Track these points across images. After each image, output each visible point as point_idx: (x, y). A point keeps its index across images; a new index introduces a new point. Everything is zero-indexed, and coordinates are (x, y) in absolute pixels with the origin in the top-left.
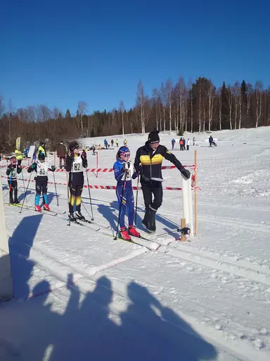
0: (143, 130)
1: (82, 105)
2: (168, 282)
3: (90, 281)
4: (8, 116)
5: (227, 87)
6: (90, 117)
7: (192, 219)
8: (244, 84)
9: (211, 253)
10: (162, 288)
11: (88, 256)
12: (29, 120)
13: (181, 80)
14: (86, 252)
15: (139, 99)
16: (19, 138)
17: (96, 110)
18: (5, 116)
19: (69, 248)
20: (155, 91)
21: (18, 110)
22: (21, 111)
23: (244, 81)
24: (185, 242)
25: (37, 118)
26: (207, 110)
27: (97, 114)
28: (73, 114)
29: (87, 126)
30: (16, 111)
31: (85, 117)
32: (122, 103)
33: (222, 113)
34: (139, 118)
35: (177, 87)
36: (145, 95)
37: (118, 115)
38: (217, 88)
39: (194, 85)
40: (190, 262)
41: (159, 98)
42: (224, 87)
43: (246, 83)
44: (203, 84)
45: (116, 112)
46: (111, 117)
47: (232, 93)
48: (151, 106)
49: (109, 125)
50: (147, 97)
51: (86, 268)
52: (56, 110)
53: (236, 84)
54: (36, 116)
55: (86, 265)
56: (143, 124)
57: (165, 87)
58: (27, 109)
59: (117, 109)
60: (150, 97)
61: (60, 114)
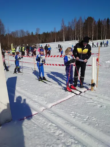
0: (64, 40)
1: (38, 30)
2: (90, 113)
3: (50, 111)
4: (8, 35)
5: (100, 21)
6: (41, 35)
7: (96, 80)
8: (108, 19)
9: (108, 97)
10: (87, 117)
11: (46, 97)
12: (16, 36)
13: (81, 18)
14: (45, 95)
15: (62, 26)
16: (12, 44)
17: (44, 32)
18: (6, 35)
19: (37, 93)
20: (69, 23)
21: (11, 32)
22: (13, 33)
23: (108, 18)
24: (93, 91)
25: (19, 35)
26: (91, 31)
27: (44, 34)
28: (34, 34)
29: (40, 39)
30: (11, 33)
31: (39, 35)
32: (55, 29)
33: (98, 32)
34: (62, 35)
35: (79, 21)
36: (65, 25)
37: (53, 34)
38: (96, 21)
39: (86, 20)
40: (99, 102)
41: (71, 26)
42: (99, 20)
43: (109, 19)
44: (90, 20)
45: (52, 32)
46: (50, 34)
47: (103, 23)
48: (67, 30)
49: (49, 38)
50: (66, 26)
51: (46, 104)
52: (27, 32)
53: (105, 19)
54: (19, 34)
55: (46, 102)
56: (64, 37)
57: (73, 21)
58: (15, 31)
59: (53, 31)
60: (67, 26)
61: (29, 34)
